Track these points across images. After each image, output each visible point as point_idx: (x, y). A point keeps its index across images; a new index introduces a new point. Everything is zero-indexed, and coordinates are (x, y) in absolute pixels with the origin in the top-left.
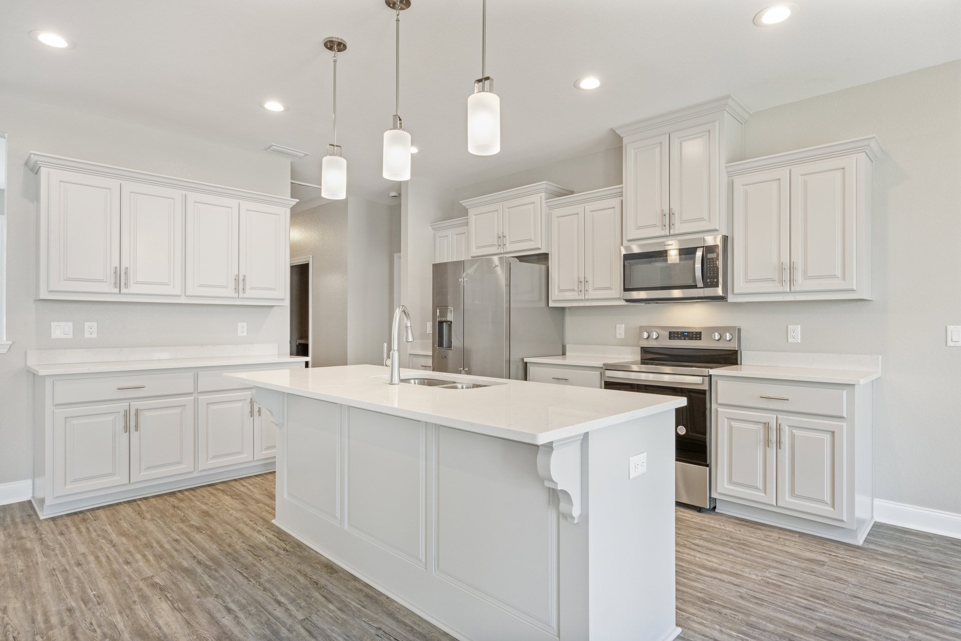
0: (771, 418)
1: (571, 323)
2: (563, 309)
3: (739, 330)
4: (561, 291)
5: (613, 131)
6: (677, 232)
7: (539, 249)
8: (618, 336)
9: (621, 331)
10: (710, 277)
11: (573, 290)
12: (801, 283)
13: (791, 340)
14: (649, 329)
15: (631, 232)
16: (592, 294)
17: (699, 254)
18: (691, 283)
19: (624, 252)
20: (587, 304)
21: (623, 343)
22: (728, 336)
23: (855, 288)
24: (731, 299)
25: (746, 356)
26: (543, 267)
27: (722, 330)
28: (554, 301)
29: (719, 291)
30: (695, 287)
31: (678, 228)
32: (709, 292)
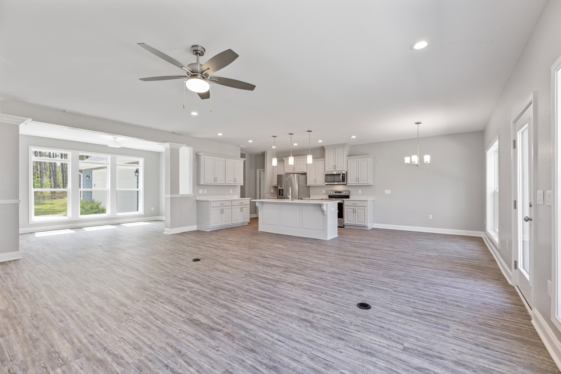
0: (354, 208)
1: (311, 189)
2: (309, 186)
3: (349, 191)
4: (310, 182)
5: (322, 146)
6: (337, 170)
7: (304, 172)
8: (323, 193)
9: (324, 191)
10: (343, 180)
11: (313, 182)
12: (360, 182)
13: (359, 193)
14: (331, 191)
15: (327, 169)
16: (318, 183)
17: (341, 175)
18: (340, 181)
19: (325, 174)
20: (316, 185)
21: (324, 194)
22: (347, 192)
23: (369, 183)
24: (347, 185)
25: (351, 196)
26: (305, 176)
27: (346, 191)
28: (308, 184)
29: (345, 183)
30: (340, 182)
31: (337, 169)
32: (343, 183)
